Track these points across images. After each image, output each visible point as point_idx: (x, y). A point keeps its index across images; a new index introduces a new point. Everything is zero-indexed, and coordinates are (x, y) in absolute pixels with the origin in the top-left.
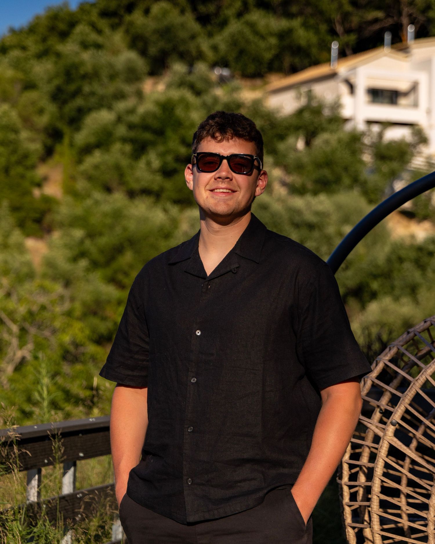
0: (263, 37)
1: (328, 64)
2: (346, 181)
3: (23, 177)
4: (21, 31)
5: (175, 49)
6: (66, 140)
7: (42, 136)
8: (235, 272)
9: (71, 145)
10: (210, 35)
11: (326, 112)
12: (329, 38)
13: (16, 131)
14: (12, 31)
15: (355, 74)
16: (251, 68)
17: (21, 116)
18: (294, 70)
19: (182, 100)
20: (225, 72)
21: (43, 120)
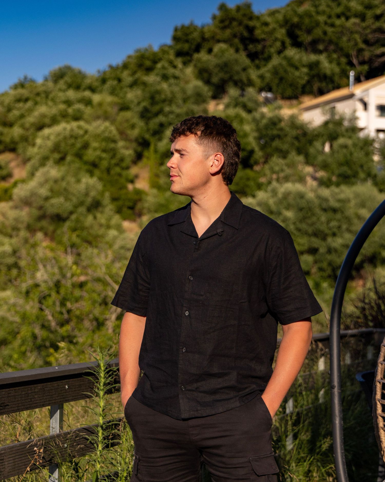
0: (297, 68)
1: (348, 87)
2: (362, 175)
3: (120, 175)
4: (117, 68)
5: (231, 78)
6: (152, 148)
7: (134, 145)
8: (221, 235)
9: (156, 151)
10: (258, 67)
11: (346, 124)
12: (348, 68)
13: (114, 141)
14: (111, 67)
15: (368, 95)
16: (289, 92)
17: (118, 129)
18: (321, 93)
19: (237, 116)
20: (269, 95)
21: (135, 133)
